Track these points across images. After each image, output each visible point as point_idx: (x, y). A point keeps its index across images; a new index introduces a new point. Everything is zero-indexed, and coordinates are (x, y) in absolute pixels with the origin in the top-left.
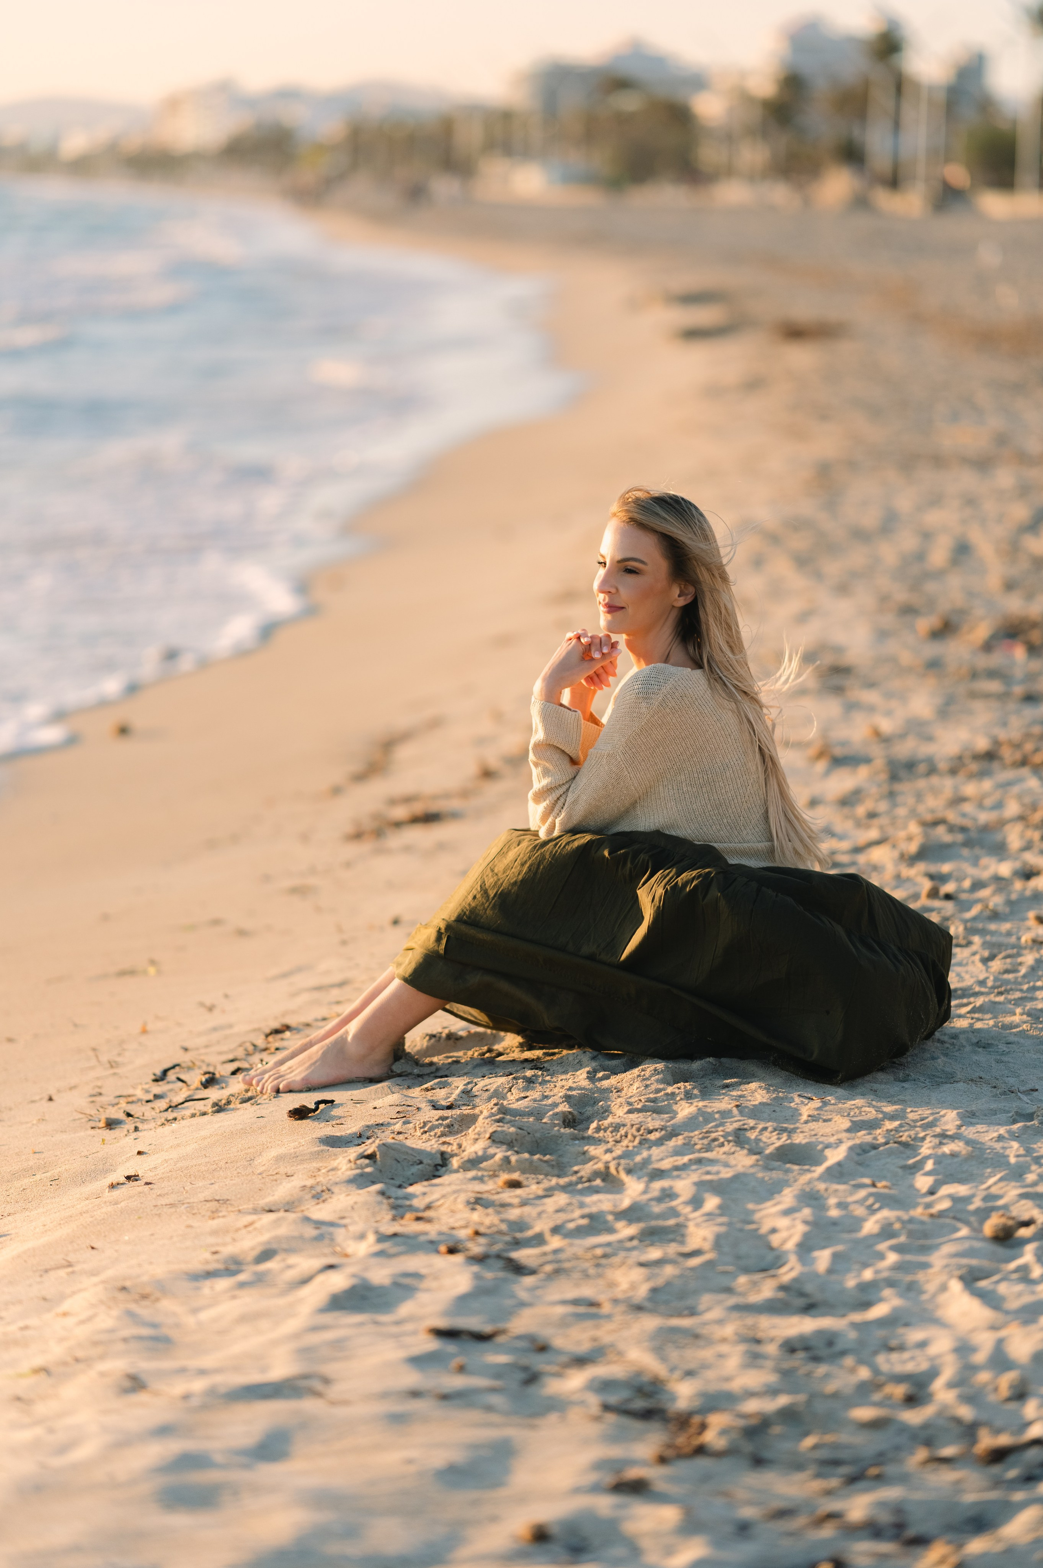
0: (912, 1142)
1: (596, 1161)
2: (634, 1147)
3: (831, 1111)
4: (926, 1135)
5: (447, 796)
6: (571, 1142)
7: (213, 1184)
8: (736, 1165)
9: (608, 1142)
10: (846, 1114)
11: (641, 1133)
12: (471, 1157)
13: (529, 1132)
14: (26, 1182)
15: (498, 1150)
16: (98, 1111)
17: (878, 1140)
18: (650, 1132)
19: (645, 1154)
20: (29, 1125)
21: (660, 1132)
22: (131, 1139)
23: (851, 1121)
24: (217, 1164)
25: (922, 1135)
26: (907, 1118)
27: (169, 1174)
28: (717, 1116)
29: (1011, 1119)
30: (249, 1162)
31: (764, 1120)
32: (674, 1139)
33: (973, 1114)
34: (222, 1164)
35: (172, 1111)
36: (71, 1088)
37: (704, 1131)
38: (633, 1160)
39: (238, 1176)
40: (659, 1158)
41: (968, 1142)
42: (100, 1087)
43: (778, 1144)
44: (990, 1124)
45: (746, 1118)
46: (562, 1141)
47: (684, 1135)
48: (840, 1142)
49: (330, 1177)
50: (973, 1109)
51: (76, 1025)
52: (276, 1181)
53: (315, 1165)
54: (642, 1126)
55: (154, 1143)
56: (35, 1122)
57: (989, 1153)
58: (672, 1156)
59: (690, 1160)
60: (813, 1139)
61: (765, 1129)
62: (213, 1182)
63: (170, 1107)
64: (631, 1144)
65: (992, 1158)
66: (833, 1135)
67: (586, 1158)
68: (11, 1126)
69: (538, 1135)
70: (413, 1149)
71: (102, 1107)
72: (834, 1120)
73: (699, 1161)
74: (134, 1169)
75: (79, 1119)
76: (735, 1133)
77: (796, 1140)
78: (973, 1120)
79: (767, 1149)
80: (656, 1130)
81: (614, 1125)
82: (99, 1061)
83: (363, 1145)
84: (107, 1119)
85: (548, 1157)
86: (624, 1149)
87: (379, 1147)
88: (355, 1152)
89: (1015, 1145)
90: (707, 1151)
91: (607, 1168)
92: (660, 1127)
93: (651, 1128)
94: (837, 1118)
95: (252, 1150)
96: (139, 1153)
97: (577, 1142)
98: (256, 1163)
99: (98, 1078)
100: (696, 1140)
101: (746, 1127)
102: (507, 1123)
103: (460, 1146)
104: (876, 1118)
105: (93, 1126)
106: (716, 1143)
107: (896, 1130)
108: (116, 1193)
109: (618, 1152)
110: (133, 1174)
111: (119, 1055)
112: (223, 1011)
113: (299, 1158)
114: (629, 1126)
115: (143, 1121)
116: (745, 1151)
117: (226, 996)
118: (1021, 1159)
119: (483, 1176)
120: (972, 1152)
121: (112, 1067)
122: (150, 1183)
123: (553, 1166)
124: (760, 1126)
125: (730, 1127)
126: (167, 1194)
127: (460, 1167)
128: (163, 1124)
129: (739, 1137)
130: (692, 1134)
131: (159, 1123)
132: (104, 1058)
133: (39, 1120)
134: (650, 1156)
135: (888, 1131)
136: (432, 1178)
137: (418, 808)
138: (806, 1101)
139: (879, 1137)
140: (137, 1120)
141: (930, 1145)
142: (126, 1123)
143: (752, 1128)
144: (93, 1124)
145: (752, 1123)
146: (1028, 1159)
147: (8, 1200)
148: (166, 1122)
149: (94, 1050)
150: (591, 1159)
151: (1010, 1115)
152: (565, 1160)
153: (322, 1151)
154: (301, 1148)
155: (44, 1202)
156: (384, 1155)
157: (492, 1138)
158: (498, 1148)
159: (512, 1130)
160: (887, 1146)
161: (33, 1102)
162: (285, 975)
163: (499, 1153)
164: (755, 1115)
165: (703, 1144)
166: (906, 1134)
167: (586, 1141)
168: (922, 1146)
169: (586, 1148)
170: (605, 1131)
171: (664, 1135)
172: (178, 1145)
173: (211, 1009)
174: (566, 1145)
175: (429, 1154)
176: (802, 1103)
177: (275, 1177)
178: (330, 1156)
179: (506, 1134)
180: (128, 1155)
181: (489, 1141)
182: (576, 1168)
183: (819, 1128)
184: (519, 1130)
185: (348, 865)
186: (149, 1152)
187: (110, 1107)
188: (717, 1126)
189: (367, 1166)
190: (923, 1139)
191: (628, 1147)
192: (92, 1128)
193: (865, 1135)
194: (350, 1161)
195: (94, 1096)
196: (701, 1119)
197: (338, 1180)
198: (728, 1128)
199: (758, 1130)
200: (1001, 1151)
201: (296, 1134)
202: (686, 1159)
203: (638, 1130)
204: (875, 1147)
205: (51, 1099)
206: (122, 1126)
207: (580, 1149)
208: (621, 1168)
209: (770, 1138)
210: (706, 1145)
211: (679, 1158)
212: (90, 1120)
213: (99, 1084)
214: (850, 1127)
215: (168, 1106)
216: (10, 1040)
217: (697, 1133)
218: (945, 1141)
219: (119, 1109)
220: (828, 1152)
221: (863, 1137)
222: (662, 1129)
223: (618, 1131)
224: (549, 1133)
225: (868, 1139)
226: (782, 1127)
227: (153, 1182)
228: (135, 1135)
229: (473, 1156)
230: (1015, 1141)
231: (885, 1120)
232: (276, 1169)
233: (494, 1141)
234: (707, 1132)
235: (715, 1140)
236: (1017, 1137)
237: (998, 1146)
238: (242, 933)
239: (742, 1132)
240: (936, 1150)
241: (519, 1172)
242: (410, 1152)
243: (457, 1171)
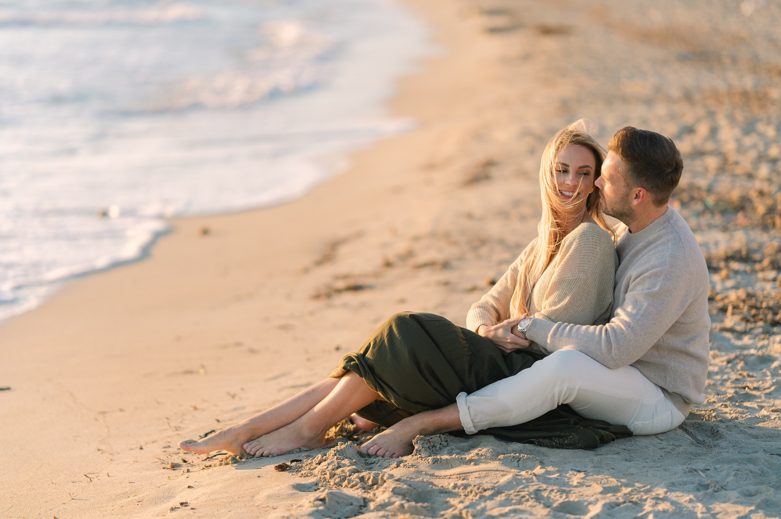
0: (639, 502)
1: (454, 508)
2: (476, 500)
3: (590, 480)
4: (647, 498)
5: (366, 275)
6: (439, 495)
7: (230, 511)
8: (536, 515)
9: (461, 496)
10: (599, 482)
11: (480, 490)
12: (381, 503)
13: (415, 487)
14: (124, 501)
15: (397, 499)
16: (167, 457)
17: (619, 500)
18: (485, 490)
19: (483, 505)
20: (128, 464)
21: (491, 491)
22: (185, 477)
23: (603, 487)
24: (233, 498)
25: (645, 497)
26: (635, 486)
27: (205, 503)
28: (524, 481)
29: (696, 488)
30: (251, 498)
31: (551, 485)
32: (499, 496)
33: (673, 484)
34: (236, 498)
35: (209, 461)
36: (153, 442)
37: (517, 490)
38: (475, 508)
39: (245, 507)
40: (491, 507)
41: (673, 503)
42: (169, 442)
43: (561, 501)
44: (683, 491)
45: (541, 483)
46: (434, 494)
47: (505, 493)
48: (597, 500)
49: (299, 511)
50: (673, 481)
51: (158, 403)
52: (267, 511)
53: (290, 502)
54: (480, 486)
55: (198, 481)
56: (131, 462)
57: (685, 511)
58: (499, 507)
59: (510, 510)
60: (581, 499)
61: (552, 490)
62: (230, 510)
63: (208, 458)
64: (474, 498)
65: (687, 514)
66: (593, 496)
67: (448, 506)
68: (118, 464)
69: (420, 490)
70: (347, 496)
71: (170, 455)
72: (593, 486)
73: (515, 511)
74: (185, 498)
75: (156, 462)
76: (535, 492)
77: (571, 498)
78: (674, 488)
79: (554, 503)
80: (489, 489)
81: (464, 485)
82: (170, 426)
83: (318, 491)
84: (172, 463)
85: (426, 504)
86: (470, 501)
87: (328, 494)
88: (314, 496)
89: (700, 505)
90: (519, 504)
91: (461, 513)
92: (491, 487)
93: (486, 488)
94: (594, 485)
95: (253, 490)
96: (189, 487)
97: (442, 495)
98: (255, 498)
99: (168, 437)
100: (512, 496)
101: (541, 489)
102: (402, 482)
103: (374, 495)
104: (617, 486)
105: (164, 467)
106: (524, 499)
107: (630, 494)
108: (174, 513)
109: (467, 503)
110: (185, 502)
111: (181, 422)
112: (240, 399)
113: (281, 497)
114: (473, 486)
115: (193, 466)
116: (542, 506)
117: (242, 389)
118: (705, 515)
119: (388, 515)
120: (676, 510)
121: (177, 430)
122: (194, 509)
123: (429, 511)
124: (550, 489)
125: (532, 489)
126: (203, 516)
127: (374, 509)
128: (204, 469)
129: (537, 496)
130: (510, 493)
131: (201, 468)
132: (173, 424)
133: (134, 461)
134: (486, 506)
135: (625, 494)
136: (358, 514)
137: (351, 282)
138: (575, 473)
139: (620, 498)
140: (189, 465)
141: (651, 504)
142: (183, 467)
143: (545, 490)
144: (164, 466)
145: (544, 486)
146: (708, 515)
147: (113, 512)
148: (205, 468)
149: (167, 419)
150: (451, 506)
151: (695, 485)
152: (436, 506)
153: (294, 493)
154: (282, 491)
155: (133, 515)
156: (330, 499)
157: (394, 491)
158: (397, 497)
159: (405, 486)
160: (625, 504)
161: (131, 449)
162: (275, 378)
163: (398, 501)
164: (546, 481)
165: (516, 500)
166: (636, 496)
167: (447, 494)
168: (645, 505)
169: (448, 499)
170: (459, 489)
171: (494, 493)
172: (211, 484)
173: (233, 397)
174: (436, 496)
175: (357, 499)
176: (573, 474)
177: (266, 509)
178: (299, 497)
179: (402, 489)
180: (183, 488)
181: (392, 493)
182: (442, 513)
183: (584, 490)
184: (409, 487)
185: (312, 313)
186: (195, 487)
187: (174, 455)
188: (524, 488)
189: (320, 505)
190: (646, 500)
191: (472, 500)
192: (164, 468)
193: (611, 496)
194: (310, 502)
195: (166, 447)
196: (515, 483)
197: (303, 514)
198: (531, 489)
199: (548, 491)
200: (692, 509)
201: (279, 481)
202: (507, 509)
203: (478, 489)
204: (618, 505)
205: (141, 448)
206: (181, 468)
207: (445, 500)
208: (469, 514)
209: (555, 496)
210: (519, 500)
211: (502, 508)
212: (163, 463)
213: (169, 440)
214: (603, 491)
215: (207, 457)
216: (121, 410)
217: (512, 491)
218: (659, 502)
219: (179, 457)
220: (590, 507)
221: (610, 498)
222: (492, 489)
223: (466, 489)
224: (426, 489)
225: (613, 499)
226: (562, 489)
227: (196, 508)
228: (187, 475)
229: (382, 502)
230: (699, 502)
231: (623, 487)
232: (267, 503)
233: (394, 493)
234: (518, 492)
235: (523, 497)
236: (701, 500)
237: (690, 505)
238: (252, 351)
239: (539, 492)
240: (655, 508)
241: (409, 513)
242: (345, 497)
243: (373, 511)
